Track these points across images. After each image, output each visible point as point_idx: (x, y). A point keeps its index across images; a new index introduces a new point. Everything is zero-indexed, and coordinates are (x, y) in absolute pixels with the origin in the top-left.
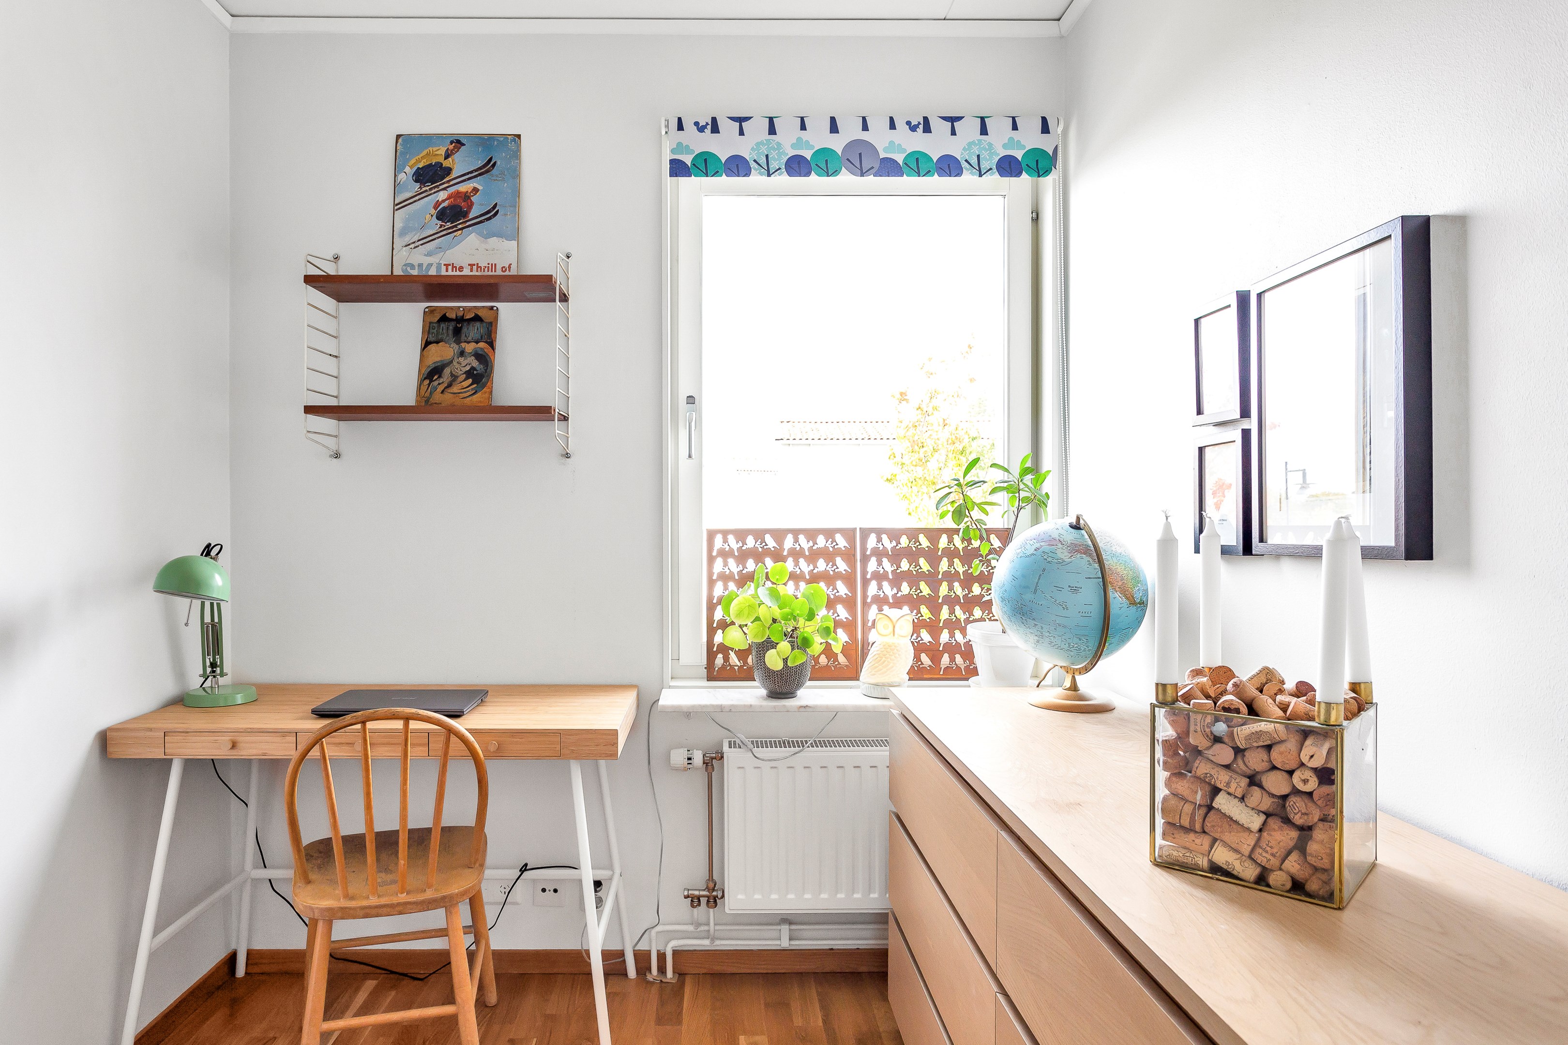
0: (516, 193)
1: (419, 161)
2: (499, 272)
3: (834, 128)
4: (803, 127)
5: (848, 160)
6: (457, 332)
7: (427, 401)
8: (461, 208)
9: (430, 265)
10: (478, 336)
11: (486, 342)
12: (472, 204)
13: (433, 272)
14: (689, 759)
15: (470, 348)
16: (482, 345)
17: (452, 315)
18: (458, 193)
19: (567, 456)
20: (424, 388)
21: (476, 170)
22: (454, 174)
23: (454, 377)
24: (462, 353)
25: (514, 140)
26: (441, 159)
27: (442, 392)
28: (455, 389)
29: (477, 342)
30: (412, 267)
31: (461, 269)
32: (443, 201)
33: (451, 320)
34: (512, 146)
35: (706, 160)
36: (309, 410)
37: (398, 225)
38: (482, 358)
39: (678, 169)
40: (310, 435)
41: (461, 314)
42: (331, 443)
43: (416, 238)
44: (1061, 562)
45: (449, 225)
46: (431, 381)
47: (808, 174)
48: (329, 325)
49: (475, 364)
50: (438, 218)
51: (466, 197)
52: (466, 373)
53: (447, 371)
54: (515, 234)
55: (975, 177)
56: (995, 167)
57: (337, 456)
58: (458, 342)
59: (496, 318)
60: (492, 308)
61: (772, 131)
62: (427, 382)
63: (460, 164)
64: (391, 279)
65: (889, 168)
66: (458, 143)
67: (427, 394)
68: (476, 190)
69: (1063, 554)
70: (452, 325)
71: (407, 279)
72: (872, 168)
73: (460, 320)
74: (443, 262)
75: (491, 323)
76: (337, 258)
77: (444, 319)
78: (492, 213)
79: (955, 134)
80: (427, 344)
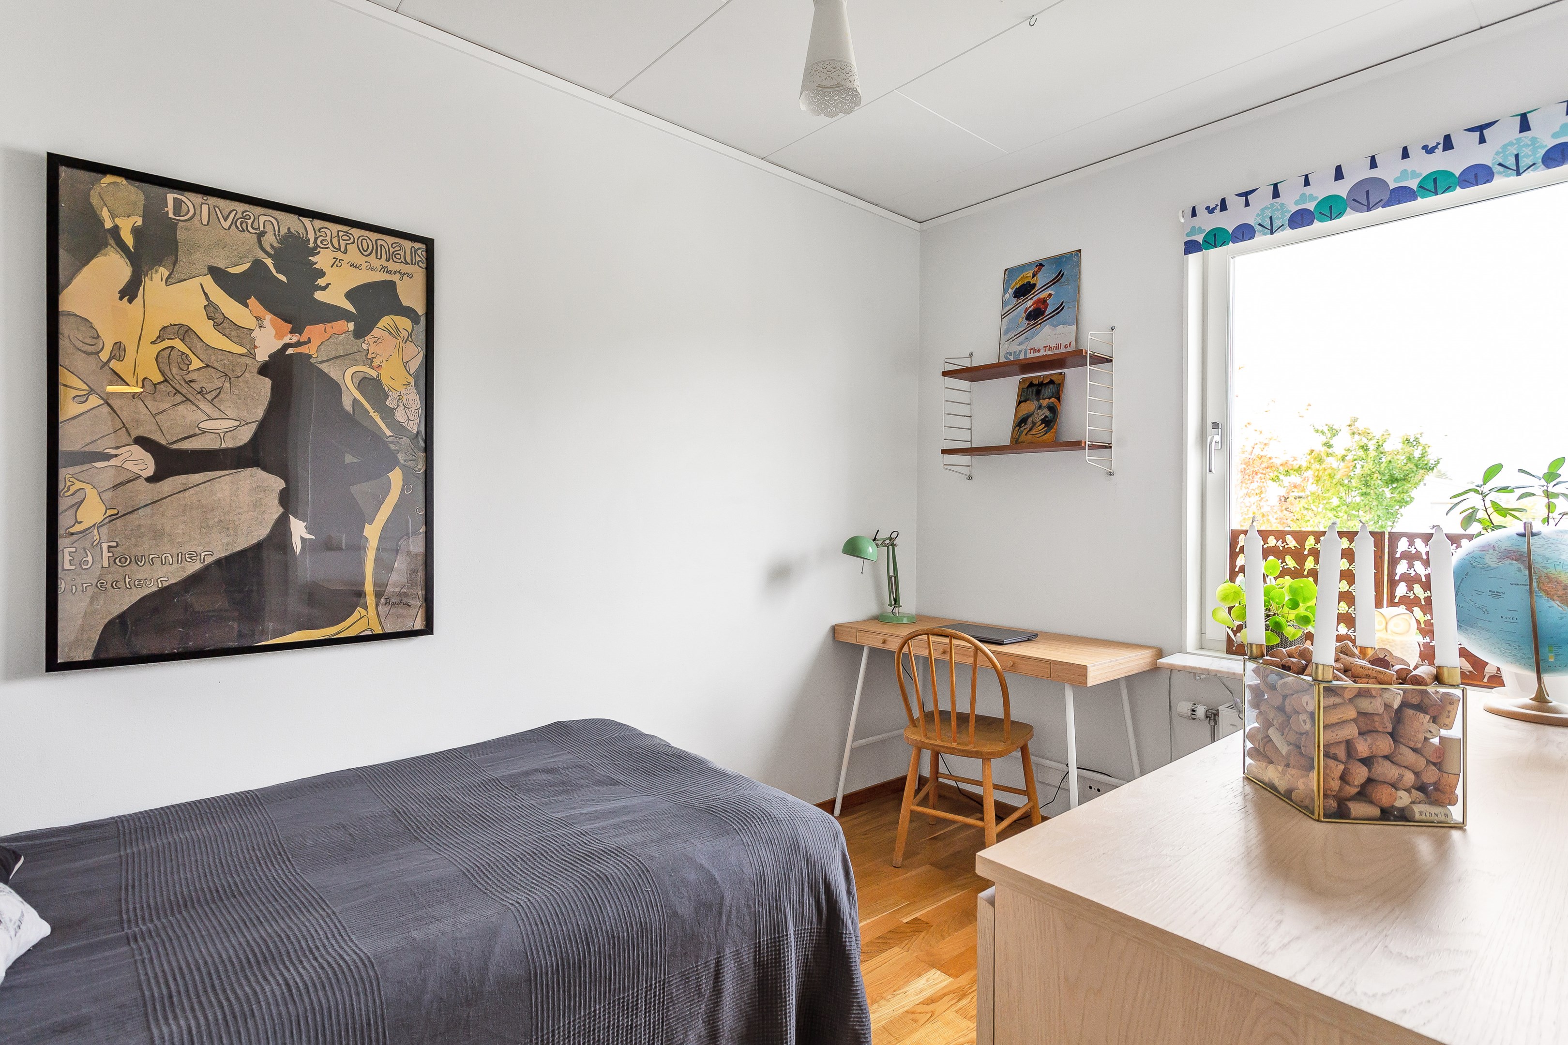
0: (1078, 291)
1: (1016, 284)
2: (1063, 350)
3: (1339, 174)
4: (1307, 183)
5: (1354, 200)
6: (1038, 393)
7: (1016, 441)
8: (1041, 309)
9: (1021, 351)
10: (1051, 394)
11: (1055, 398)
12: (1048, 304)
13: (1022, 357)
14: (1194, 711)
15: (1045, 403)
16: (1053, 400)
17: (1036, 382)
18: (1039, 299)
19: (1110, 474)
20: (1015, 432)
21: (1051, 282)
22: (1037, 288)
23: (1034, 423)
24: (1040, 407)
25: (1077, 254)
26: (1030, 279)
27: (1026, 434)
28: (1034, 432)
29: (1050, 398)
30: (1010, 354)
31: (1039, 351)
32: (1030, 307)
33: (1035, 385)
34: (1075, 259)
35: (1215, 235)
36: (944, 452)
37: (1004, 328)
38: (1052, 409)
39: (1191, 247)
40: (945, 466)
41: (1041, 380)
42: (966, 471)
43: (1013, 335)
44: (1487, 568)
45: (1033, 322)
46: (1020, 427)
47: (1311, 223)
48: (965, 397)
49: (1048, 413)
50: (1026, 319)
51: (1044, 301)
52: (1042, 420)
53: (1030, 420)
54: (1077, 322)
55: (1512, 178)
56: (1540, 160)
57: (970, 478)
58: (1038, 400)
59: (1063, 380)
60: (1061, 373)
61: (1276, 194)
62: (1018, 428)
63: (1041, 280)
64: (998, 365)
65: (1402, 195)
66: (1040, 265)
67: (1017, 437)
68: (1050, 295)
69: (1491, 560)
70: (1035, 389)
71: (1008, 364)
72: (1381, 200)
73: (1041, 384)
74: (1028, 348)
75: (1060, 384)
76: (971, 355)
77: (1031, 385)
78: (1060, 309)
79: (1485, 142)
80: (1020, 403)
